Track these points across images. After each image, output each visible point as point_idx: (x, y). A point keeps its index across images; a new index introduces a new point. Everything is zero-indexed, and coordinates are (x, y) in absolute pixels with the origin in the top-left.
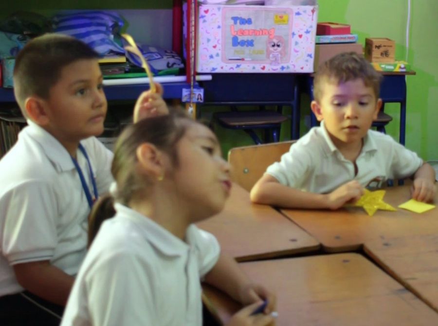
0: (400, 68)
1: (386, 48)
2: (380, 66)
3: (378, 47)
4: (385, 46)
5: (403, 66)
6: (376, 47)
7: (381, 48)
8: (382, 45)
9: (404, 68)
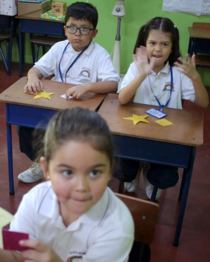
0: (59, 18)
1: (58, 7)
2: (49, 17)
3: (54, 7)
4: (57, 6)
5: (60, 18)
6: (53, 6)
7: (56, 7)
8: (56, 6)
9: (61, 19)
